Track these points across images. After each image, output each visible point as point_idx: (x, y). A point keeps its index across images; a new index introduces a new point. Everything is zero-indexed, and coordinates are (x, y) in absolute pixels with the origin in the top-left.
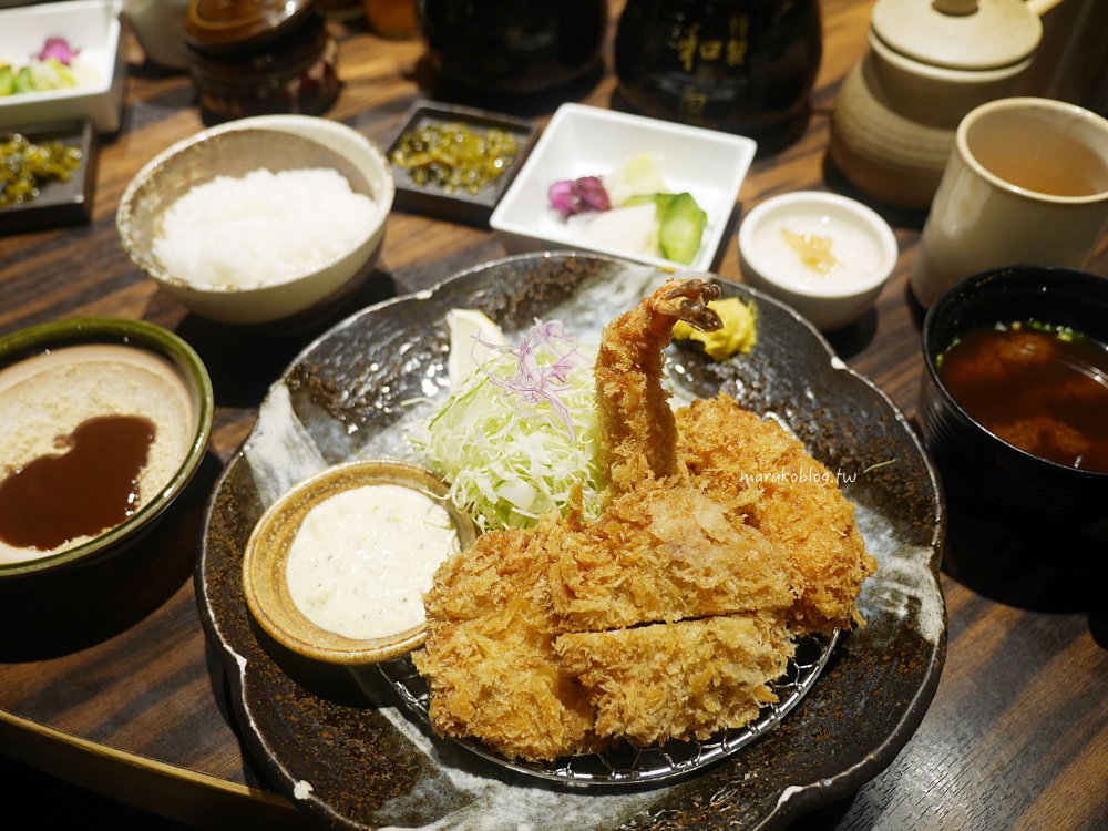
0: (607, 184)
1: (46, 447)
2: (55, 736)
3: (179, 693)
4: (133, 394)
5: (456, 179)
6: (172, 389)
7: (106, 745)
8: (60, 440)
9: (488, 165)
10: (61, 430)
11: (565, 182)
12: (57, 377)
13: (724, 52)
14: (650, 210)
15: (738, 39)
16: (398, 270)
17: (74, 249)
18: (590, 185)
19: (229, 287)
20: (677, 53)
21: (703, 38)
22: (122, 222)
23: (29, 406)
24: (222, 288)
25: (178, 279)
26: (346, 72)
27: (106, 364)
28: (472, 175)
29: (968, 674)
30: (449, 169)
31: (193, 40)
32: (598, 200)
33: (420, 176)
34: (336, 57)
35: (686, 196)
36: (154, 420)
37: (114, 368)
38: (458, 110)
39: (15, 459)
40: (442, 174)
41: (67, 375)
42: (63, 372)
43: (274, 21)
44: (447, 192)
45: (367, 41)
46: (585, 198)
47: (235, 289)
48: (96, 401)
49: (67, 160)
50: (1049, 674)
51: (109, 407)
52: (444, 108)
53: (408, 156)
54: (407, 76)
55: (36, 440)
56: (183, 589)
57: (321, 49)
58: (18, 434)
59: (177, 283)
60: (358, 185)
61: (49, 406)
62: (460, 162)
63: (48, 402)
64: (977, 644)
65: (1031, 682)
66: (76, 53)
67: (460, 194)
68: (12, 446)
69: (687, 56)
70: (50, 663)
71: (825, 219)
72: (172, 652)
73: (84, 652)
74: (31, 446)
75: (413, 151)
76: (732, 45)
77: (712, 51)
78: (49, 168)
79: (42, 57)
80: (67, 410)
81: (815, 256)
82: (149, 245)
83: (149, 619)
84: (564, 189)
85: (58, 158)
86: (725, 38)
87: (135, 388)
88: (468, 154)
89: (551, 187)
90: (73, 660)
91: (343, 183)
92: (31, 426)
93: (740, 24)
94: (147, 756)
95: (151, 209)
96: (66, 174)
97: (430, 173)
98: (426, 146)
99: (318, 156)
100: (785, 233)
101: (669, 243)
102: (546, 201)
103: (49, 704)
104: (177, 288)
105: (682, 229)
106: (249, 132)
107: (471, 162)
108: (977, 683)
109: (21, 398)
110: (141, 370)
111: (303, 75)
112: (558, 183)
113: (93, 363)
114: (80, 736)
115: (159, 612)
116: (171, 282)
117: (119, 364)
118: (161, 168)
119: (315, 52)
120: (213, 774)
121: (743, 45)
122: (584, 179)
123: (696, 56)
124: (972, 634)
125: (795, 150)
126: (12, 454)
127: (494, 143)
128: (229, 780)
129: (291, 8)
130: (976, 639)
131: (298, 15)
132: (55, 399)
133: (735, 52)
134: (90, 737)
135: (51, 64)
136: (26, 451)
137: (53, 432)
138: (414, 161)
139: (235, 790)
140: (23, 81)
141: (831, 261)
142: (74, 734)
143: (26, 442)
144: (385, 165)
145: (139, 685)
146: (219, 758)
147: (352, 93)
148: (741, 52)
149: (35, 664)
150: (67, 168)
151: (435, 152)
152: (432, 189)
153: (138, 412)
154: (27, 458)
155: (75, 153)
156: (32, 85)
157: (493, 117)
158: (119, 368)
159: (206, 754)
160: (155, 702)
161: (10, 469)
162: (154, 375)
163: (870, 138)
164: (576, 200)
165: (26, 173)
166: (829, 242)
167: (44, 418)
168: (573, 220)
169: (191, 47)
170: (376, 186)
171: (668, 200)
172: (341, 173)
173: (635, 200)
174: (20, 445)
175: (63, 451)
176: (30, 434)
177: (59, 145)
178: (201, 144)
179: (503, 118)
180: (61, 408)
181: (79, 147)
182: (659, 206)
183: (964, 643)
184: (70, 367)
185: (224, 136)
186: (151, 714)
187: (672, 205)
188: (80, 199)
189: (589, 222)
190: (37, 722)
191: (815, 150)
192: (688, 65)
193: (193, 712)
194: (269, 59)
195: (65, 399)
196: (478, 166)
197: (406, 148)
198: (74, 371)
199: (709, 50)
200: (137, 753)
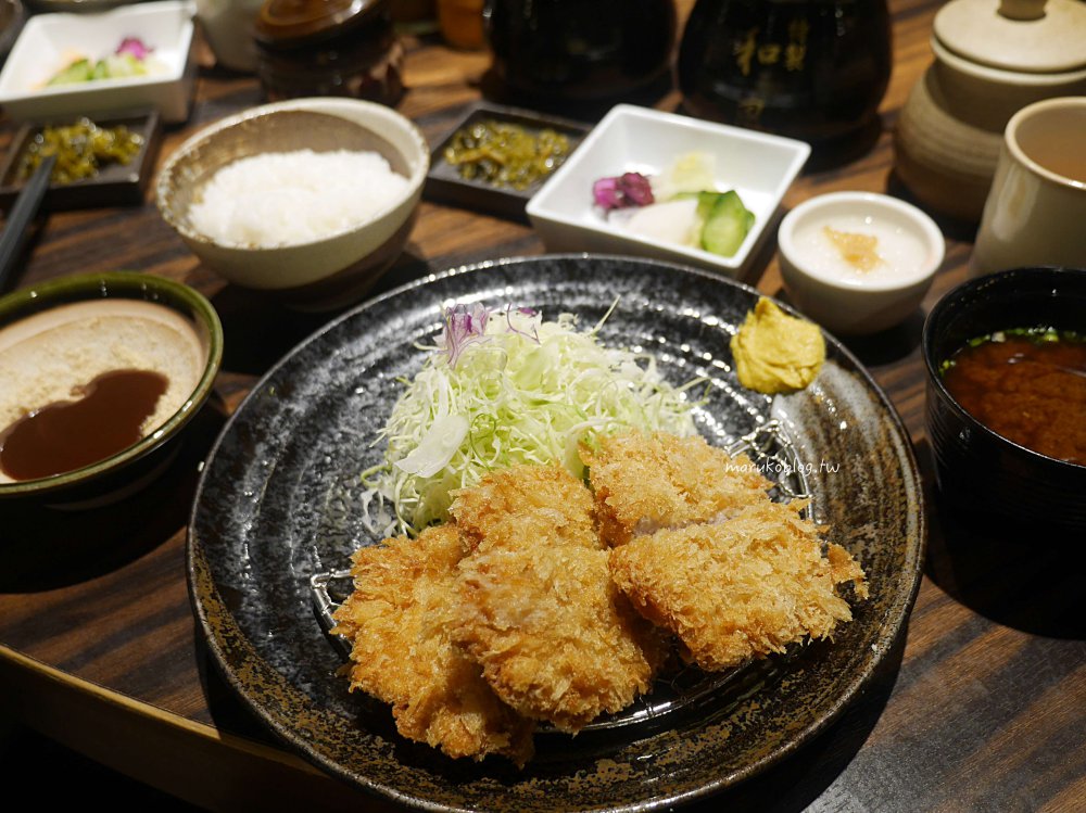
0: (652, 182)
1: (63, 394)
2: (28, 664)
3: (154, 633)
4: (153, 349)
5: (504, 176)
6: (188, 344)
7: (75, 675)
8: (76, 390)
9: (538, 164)
10: (79, 380)
11: (611, 179)
12: (82, 328)
13: (782, 57)
14: (691, 205)
15: (798, 43)
16: (435, 258)
17: (125, 226)
18: (634, 179)
19: (251, 245)
20: (734, 58)
21: (761, 41)
22: (161, 185)
23: (52, 355)
24: (245, 246)
25: (205, 237)
26: (411, 78)
27: (129, 319)
28: (522, 172)
29: (978, 678)
30: (499, 166)
31: (263, 37)
32: (641, 195)
33: (468, 171)
34: (400, 61)
35: (732, 193)
36: (169, 375)
37: (137, 323)
38: (515, 112)
39: (31, 402)
40: (489, 169)
41: (92, 327)
42: (88, 324)
43: (339, 19)
44: (494, 186)
45: (440, 53)
46: (630, 193)
47: (256, 247)
48: (116, 355)
49: (130, 146)
50: (1068, 685)
51: (128, 361)
52: (501, 110)
53: (458, 153)
54: (471, 84)
55: (54, 388)
56: (174, 538)
57: (386, 50)
58: (38, 380)
59: (202, 240)
60: (398, 166)
61: (70, 357)
62: (509, 160)
63: (70, 353)
64: (993, 649)
65: (1049, 692)
66: (151, 50)
67: (507, 189)
68: (31, 391)
69: (744, 61)
70: (34, 596)
71: (868, 220)
72: (153, 596)
73: (69, 589)
74: (48, 393)
75: (465, 148)
76: (791, 50)
77: (771, 55)
78: (111, 150)
79: (119, 51)
80: (87, 362)
81: (858, 253)
82: (185, 211)
83: (137, 563)
84: (610, 185)
85: (122, 142)
86: (783, 40)
87: (154, 344)
88: (518, 152)
89: (596, 183)
90: (57, 595)
91: (384, 165)
92: (51, 374)
93: (801, 28)
94: (113, 689)
95: (193, 178)
96: (126, 158)
97: (478, 168)
98: (477, 142)
99: (362, 139)
100: (827, 230)
101: (710, 240)
102: (590, 198)
103: (26, 633)
104: (202, 245)
105: (726, 226)
106: (298, 113)
107: (520, 160)
108: (988, 688)
109: (45, 346)
110: (163, 326)
111: (365, 74)
112: (603, 180)
113: (117, 317)
114: (51, 665)
115: (148, 557)
116: (197, 238)
117: (142, 319)
118: (208, 142)
119: (380, 52)
120: (174, 711)
121: (802, 50)
122: (628, 174)
123: (754, 60)
124: (989, 639)
125: (860, 165)
126: (29, 398)
127: (545, 143)
128: (190, 718)
129: (357, 7)
130: (992, 644)
131: (363, 13)
132: (78, 350)
133: (794, 56)
134: (60, 667)
135: (127, 57)
136: (42, 397)
137: (71, 382)
138: (464, 157)
139: (193, 728)
140: (99, 72)
141: (874, 259)
142: (46, 662)
143: (44, 389)
144: (423, 144)
145: (117, 622)
146: (183, 697)
147: (416, 98)
148: (801, 57)
149: (20, 596)
150: (129, 153)
151: (485, 148)
152: (479, 183)
153: (155, 367)
154: (43, 403)
155: (137, 139)
156: (106, 76)
157: (549, 119)
158: (142, 323)
159: (171, 692)
160: (129, 639)
161: (25, 411)
162: (173, 331)
163: (930, 145)
164: (619, 195)
165: (89, 154)
166: (875, 240)
167: (64, 368)
168: (613, 215)
169: (259, 44)
170: (413, 165)
171: (714, 198)
172: (384, 156)
173: (680, 196)
174: (39, 390)
175: (76, 399)
176: (49, 382)
177: (123, 131)
178: (249, 122)
179: (559, 122)
180: (82, 359)
181: (142, 134)
182: (702, 204)
183: (978, 647)
184: (95, 320)
185: (272, 116)
186: (121, 651)
187: (715, 203)
188: (135, 178)
189: (630, 217)
190: (12, 648)
191: (882, 166)
192: (746, 70)
193: (164, 652)
194: (334, 57)
195: (87, 352)
196: (527, 164)
197: (457, 145)
198: (98, 324)
199: (767, 54)
200: (104, 685)
